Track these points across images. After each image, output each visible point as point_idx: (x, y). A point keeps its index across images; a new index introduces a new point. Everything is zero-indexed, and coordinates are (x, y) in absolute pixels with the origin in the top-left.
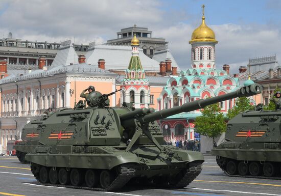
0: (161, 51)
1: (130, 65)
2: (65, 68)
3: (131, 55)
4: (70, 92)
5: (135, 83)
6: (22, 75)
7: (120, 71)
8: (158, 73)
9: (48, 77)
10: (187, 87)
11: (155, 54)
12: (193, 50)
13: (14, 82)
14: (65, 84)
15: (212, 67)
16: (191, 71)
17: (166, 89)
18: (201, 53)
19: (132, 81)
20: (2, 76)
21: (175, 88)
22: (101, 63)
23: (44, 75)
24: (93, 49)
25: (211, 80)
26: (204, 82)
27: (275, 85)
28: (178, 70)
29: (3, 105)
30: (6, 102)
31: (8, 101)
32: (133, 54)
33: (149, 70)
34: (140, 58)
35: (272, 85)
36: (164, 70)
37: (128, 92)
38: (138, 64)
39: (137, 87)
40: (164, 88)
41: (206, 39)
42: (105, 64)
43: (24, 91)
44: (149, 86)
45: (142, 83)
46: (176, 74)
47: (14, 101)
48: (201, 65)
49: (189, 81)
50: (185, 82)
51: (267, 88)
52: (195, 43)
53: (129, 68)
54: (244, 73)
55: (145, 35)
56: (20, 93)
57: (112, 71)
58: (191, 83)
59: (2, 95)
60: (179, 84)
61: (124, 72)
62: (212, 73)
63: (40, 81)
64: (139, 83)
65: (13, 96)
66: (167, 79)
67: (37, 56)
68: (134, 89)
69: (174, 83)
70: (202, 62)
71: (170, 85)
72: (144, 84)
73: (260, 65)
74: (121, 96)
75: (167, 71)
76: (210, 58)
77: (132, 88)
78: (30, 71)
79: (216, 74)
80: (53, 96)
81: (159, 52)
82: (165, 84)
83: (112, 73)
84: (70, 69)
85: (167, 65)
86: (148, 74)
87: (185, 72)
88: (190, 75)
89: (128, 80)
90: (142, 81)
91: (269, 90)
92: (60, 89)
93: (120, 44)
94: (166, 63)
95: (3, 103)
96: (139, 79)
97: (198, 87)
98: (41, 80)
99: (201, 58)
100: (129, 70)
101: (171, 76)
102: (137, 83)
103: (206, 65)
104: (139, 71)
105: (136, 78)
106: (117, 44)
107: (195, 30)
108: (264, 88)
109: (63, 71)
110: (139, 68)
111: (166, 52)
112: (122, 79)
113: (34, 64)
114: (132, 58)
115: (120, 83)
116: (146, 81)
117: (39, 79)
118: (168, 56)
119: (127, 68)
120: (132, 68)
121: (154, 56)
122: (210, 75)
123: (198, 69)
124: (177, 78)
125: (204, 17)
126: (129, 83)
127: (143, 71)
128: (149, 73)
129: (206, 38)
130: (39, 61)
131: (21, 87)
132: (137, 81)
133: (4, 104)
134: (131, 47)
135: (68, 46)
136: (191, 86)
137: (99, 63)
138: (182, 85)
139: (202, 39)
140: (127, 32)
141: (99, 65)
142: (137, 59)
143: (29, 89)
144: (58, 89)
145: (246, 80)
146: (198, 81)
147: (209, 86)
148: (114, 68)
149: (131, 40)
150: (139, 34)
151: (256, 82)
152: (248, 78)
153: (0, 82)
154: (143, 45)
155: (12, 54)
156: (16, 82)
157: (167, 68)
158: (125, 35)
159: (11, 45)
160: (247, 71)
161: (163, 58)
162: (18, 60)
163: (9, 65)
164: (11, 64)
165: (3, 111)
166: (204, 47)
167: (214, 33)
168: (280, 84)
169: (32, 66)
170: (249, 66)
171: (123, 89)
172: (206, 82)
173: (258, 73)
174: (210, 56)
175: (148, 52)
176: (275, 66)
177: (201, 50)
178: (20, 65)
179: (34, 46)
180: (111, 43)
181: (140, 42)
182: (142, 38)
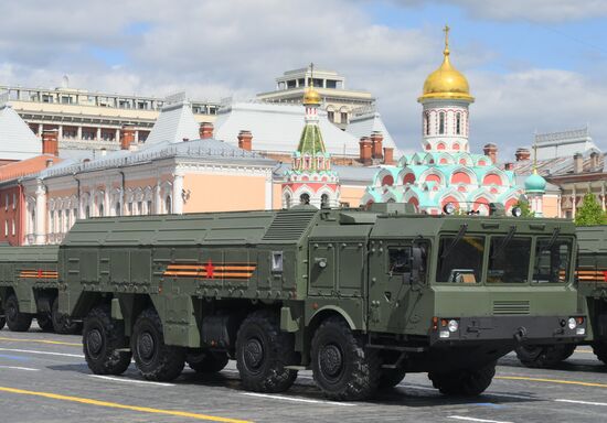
0: (363, 116)
1: (302, 143)
2: (174, 147)
3: (304, 124)
4: (183, 195)
5: (311, 178)
6: (88, 160)
7: (282, 155)
8: (357, 160)
9: (141, 165)
10: (412, 187)
11: (351, 122)
12: (426, 116)
13: (71, 174)
14: (172, 179)
15: (462, 150)
16: (422, 156)
17: (371, 192)
18: (442, 121)
19: (304, 174)
20: (48, 162)
21: (390, 189)
22: (244, 139)
23: (132, 161)
24: (229, 110)
25: (461, 175)
26: (447, 178)
27: (586, 185)
28: (396, 155)
29: (50, 220)
30: (56, 213)
31: (60, 212)
32: (307, 122)
33: (339, 153)
34: (321, 130)
35: (581, 185)
36: (368, 154)
38: (317, 141)
39: (315, 186)
40: (367, 190)
41: (450, 94)
42: (253, 141)
43: (92, 192)
44: (338, 184)
45: (324, 179)
46: (392, 162)
47: (72, 212)
48: (441, 146)
49: (417, 176)
50: (409, 178)
51: (570, 192)
52: (429, 103)
53: (300, 150)
54: (525, 162)
55: (332, 84)
56: (83, 195)
57: (265, 155)
58: (420, 180)
59: (48, 199)
60: (398, 181)
61: (289, 156)
62: (463, 161)
63: (122, 173)
64: (320, 179)
65: (69, 201)
66: (373, 173)
67: (117, 123)
69: (388, 180)
70: (443, 140)
71: (379, 184)
72: (329, 180)
73: (557, 145)
74: (283, 205)
75: (373, 157)
76: (458, 131)
77: (304, 189)
78: (104, 152)
79: (469, 163)
80: (149, 203)
81: (359, 117)
82: (371, 182)
83: (266, 158)
84: (182, 150)
85: (373, 144)
86: (336, 161)
87: (409, 159)
88: (419, 164)
89: (298, 172)
90: (325, 175)
91: (574, 196)
92: (162, 189)
93: (283, 101)
94: (373, 139)
95: (50, 215)
96: (318, 172)
97: (435, 188)
98: (124, 170)
99: (441, 131)
100: (298, 154)
101: (382, 166)
102: (316, 178)
103: (451, 144)
104: (319, 155)
105: (312, 168)
106: (276, 101)
107: (430, 76)
108: (563, 191)
109: (169, 153)
110: (319, 149)
111: (373, 118)
112: (284, 170)
113: (111, 139)
114: (305, 129)
115: (282, 179)
116: (332, 175)
117: (122, 169)
118: (377, 126)
119: (295, 149)
120: (306, 149)
121: (349, 126)
122: (459, 166)
123: (435, 153)
124: (394, 171)
125: (447, 51)
126: (299, 179)
127: (327, 155)
128: (338, 160)
129: (451, 91)
130: (122, 132)
131: (83, 184)
132: (315, 174)
133: (52, 216)
134: (304, 108)
135: (179, 103)
136: (420, 186)
137: (240, 138)
138: (405, 183)
139: (442, 94)
140: (296, 77)
141: (240, 143)
142: (316, 131)
143: (101, 188)
144: (159, 189)
145: (528, 175)
146: (436, 176)
147: (456, 186)
148: (269, 150)
149: (303, 93)
150: (318, 82)
151: (548, 179)
152: (532, 172)
153: (44, 174)
154: (327, 104)
155: (69, 119)
156: (77, 175)
157: (373, 149)
158: (291, 84)
159: (67, 100)
160: (531, 158)
161: (365, 129)
162: (80, 131)
163: (62, 140)
164: (66, 139)
165: (50, 232)
166: (447, 109)
167: (466, 82)
168: (595, 184)
169: (108, 142)
170: (535, 148)
171: (286, 191)
172: (450, 178)
173: (552, 161)
174: (458, 126)
175: (337, 118)
176: (586, 148)
177: (442, 115)
178: (84, 141)
179: (111, 102)
180: (264, 100)
181: (322, 98)
182: (325, 91)
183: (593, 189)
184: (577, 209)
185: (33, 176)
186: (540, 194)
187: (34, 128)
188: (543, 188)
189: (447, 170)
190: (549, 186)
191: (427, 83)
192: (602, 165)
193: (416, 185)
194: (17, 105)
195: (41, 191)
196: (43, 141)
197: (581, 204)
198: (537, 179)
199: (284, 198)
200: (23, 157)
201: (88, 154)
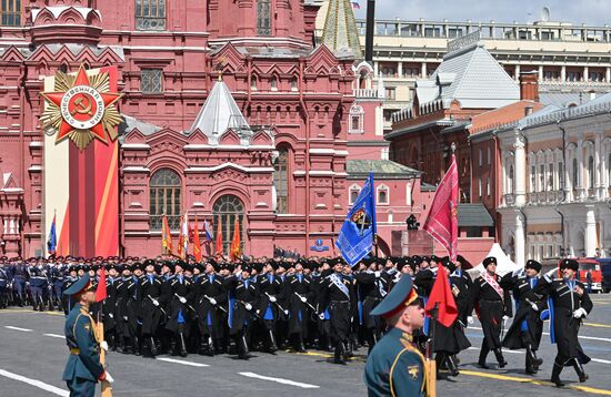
6: (574, 105)
13: (555, 122)
20: (527, 109)
29: (531, 177)
30: (538, 169)
31: (542, 167)
43: (580, 143)
47: (556, 168)
56: (569, 147)
59: (527, 152)
78: (593, 95)
95: (530, 171)
113: (601, 80)
131: (569, 134)
133: (533, 173)
143: (590, 138)
153: (523, 123)
155: (550, 58)
156: (561, 123)
159: (548, 35)
162: (563, 72)
163: (543, 82)
164: (547, 82)
165: (531, 191)
169: (597, 83)
178: (569, 83)
179: (599, 36)
185: (510, 126)
187: (510, 70)
194: (490, 44)
195: (520, 143)
196: (521, 85)
200: (498, 105)
201: (574, 99)
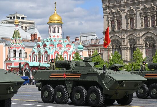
0: (31, 28)
1: (14, 35)
3: (14, 30)
5: (16, 45)
7: (8, 39)
8: (30, 40)
10: (46, 48)
11: (28, 29)
12: (50, 28)
15: (60, 37)
16: (48, 39)
17: (34, 50)
18: (54, 29)
19: (14, 44)
21: (39, 49)
25: (60, 45)
26: (56, 46)
27: (95, 48)
28: (41, 39)
32: (15, 29)
33: (25, 38)
34: (20, 31)
35: (93, 48)
36: (33, 38)
37: (12, 51)
38: (18, 35)
39: (18, 48)
44: (24, 47)
45: (20, 45)
46: (40, 41)
48: (54, 36)
49: (47, 45)
50: (45, 46)
51: (90, 50)
52: (50, 24)
53: (13, 37)
54: (78, 41)
55: (23, 18)
57: (3, 39)
58: (48, 46)
60: (42, 46)
61: (10, 39)
62: (60, 41)
64: (19, 46)
66: (34, 44)
68: (16, 49)
69: (39, 46)
70: (54, 35)
71: (36, 47)
72: (22, 46)
73: (86, 36)
74: (8, 53)
75: (35, 39)
76: (59, 32)
77: (14, 49)
79: (62, 41)
81: (30, 28)
82: (34, 47)
83: (3, 40)
85: (35, 36)
86: (24, 41)
87: (45, 40)
88: (48, 41)
89: (12, 44)
90: (21, 45)
91: (91, 51)
93: (8, 23)
94: (35, 34)
96: (19, 44)
97: (52, 48)
99: (54, 32)
100: (13, 38)
101: (37, 42)
102: (18, 45)
103: (57, 36)
104: (19, 39)
105: (17, 43)
106: (6, 23)
107: (51, 16)
108: (88, 50)
110: (19, 37)
111: (34, 28)
112: (9, 43)
114: (15, 31)
115: (8, 46)
116: (23, 45)
118: (36, 30)
119: (12, 37)
120: (15, 37)
121: (28, 30)
123: (52, 38)
124: (41, 43)
125: (56, 9)
126: (13, 46)
127: (21, 39)
128: (24, 40)
129: (57, 21)
132: (18, 44)
134: (15, 25)
136: (48, 48)
138: (43, 47)
139: (54, 22)
140: (12, 16)
142: (18, 32)
145: (79, 45)
146: (53, 45)
147: (58, 48)
148: (4, 37)
149: (14, 21)
150: (19, 18)
151: (84, 46)
152: (80, 44)
154: (21, 24)
157: (35, 37)
158: (11, 18)
160: (80, 40)
161: (32, 31)
166: (55, 26)
167: (61, 18)
168: (97, 48)
170: (81, 37)
171: (9, 49)
172: (57, 46)
173: (85, 41)
174: (59, 31)
175: (24, 28)
176: (95, 37)
177: (54, 28)
180: (3, 23)
181: (20, 22)
182: (21, 20)
183: (97, 49)
184: (92, 54)
186: (82, 50)
188: (83, 49)
189: (56, 43)
190: (84, 48)
191: (50, 18)
192: (99, 42)
193: (47, 48)
197: (93, 53)
198: (81, 46)
199: (9, 51)
